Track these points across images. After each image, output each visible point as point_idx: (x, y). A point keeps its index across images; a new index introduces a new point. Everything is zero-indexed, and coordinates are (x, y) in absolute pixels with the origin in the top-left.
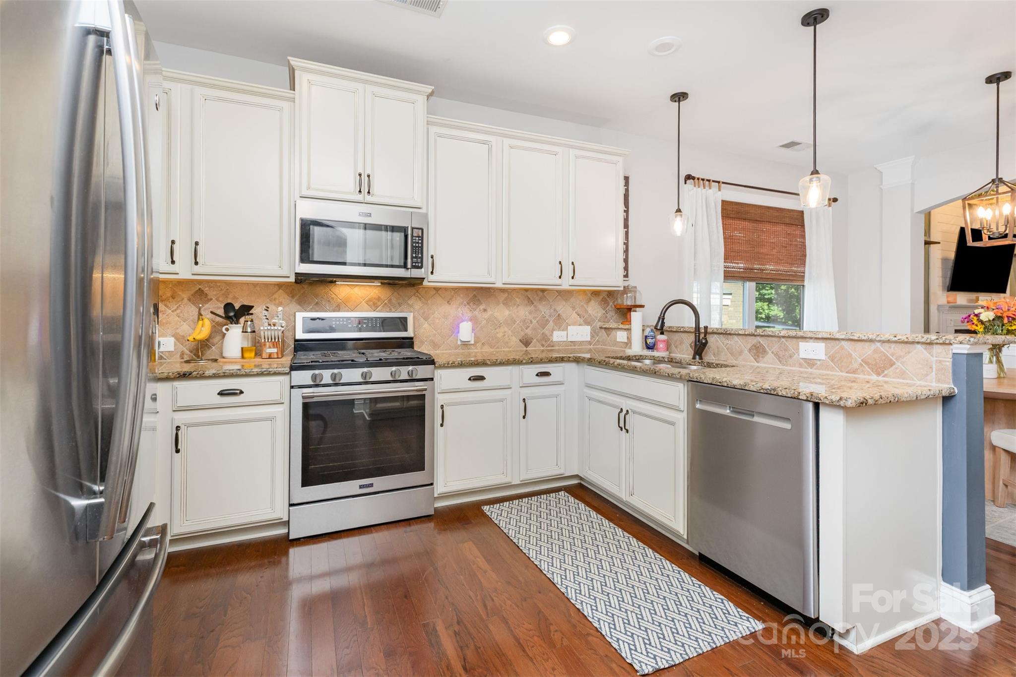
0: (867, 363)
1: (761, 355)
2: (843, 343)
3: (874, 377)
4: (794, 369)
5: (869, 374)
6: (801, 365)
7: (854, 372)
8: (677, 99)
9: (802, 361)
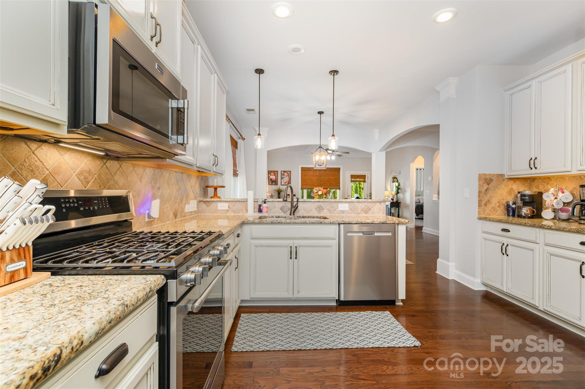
0: (363, 210)
1: (321, 210)
2: (355, 203)
3: (365, 215)
4: (336, 215)
5: (363, 214)
6: (339, 213)
7: (359, 214)
8: (258, 72)
9: (339, 212)
